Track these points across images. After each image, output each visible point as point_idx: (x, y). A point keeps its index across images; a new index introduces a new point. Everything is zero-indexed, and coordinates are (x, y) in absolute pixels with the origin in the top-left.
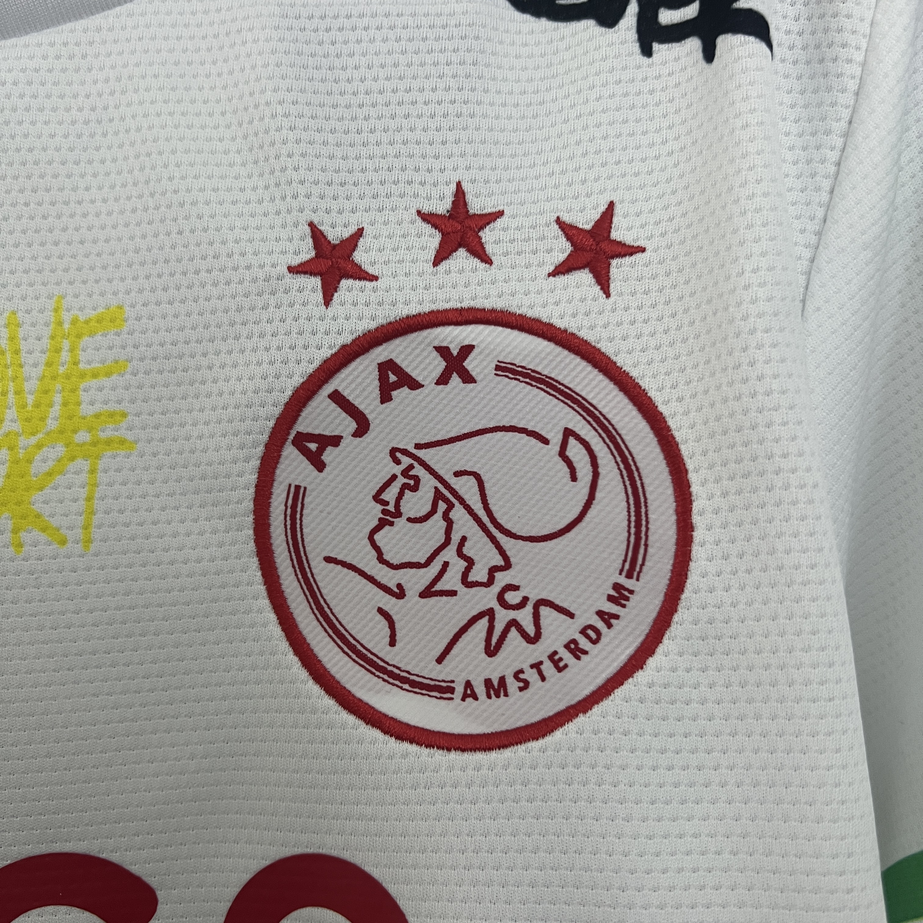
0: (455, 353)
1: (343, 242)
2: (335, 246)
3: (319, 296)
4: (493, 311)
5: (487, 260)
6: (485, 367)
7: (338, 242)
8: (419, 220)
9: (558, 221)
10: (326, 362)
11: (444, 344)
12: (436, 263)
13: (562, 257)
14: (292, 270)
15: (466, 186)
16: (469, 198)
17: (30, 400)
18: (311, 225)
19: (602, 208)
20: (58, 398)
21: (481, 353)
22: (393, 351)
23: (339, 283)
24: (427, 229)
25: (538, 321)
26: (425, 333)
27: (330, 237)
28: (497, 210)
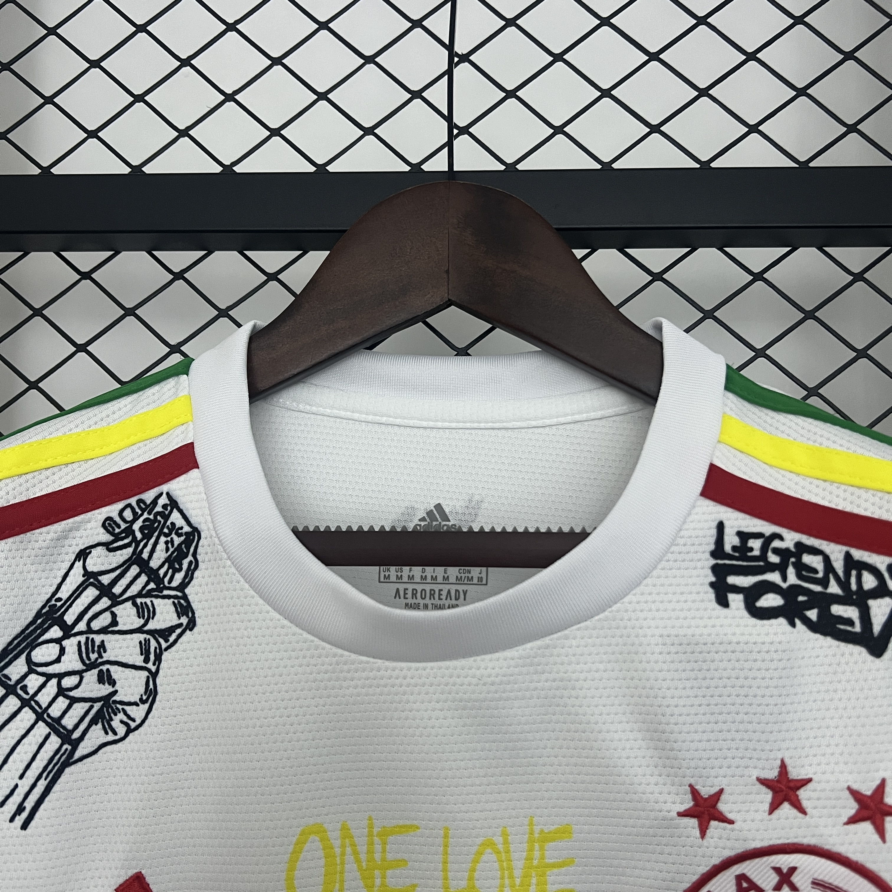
0: (785, 871)
1: (711, 796)
2: (706, 799)
3: (697, 833)
4: (809, 846)
5: (803, 812)
6: (805, 882)
7: (707, 796)
8: (757, 783)
9: (849, 789)
10: (703, 875)
11: (778, 866)
12: (771, 812)
13: (852, 812)
14: (680, 814)
15: (788, 762)
16: (790, 769)
17: (518, 881)
18: (691, 786)
19: (878, 782)
20: (534, 880)
21: (802, 871)
22: (744, 869)
23: (709, 823)
24: (764, 789)
25: (839, 854)
26: (765, 859)
27: (702, 793)
28: (807, 777)
